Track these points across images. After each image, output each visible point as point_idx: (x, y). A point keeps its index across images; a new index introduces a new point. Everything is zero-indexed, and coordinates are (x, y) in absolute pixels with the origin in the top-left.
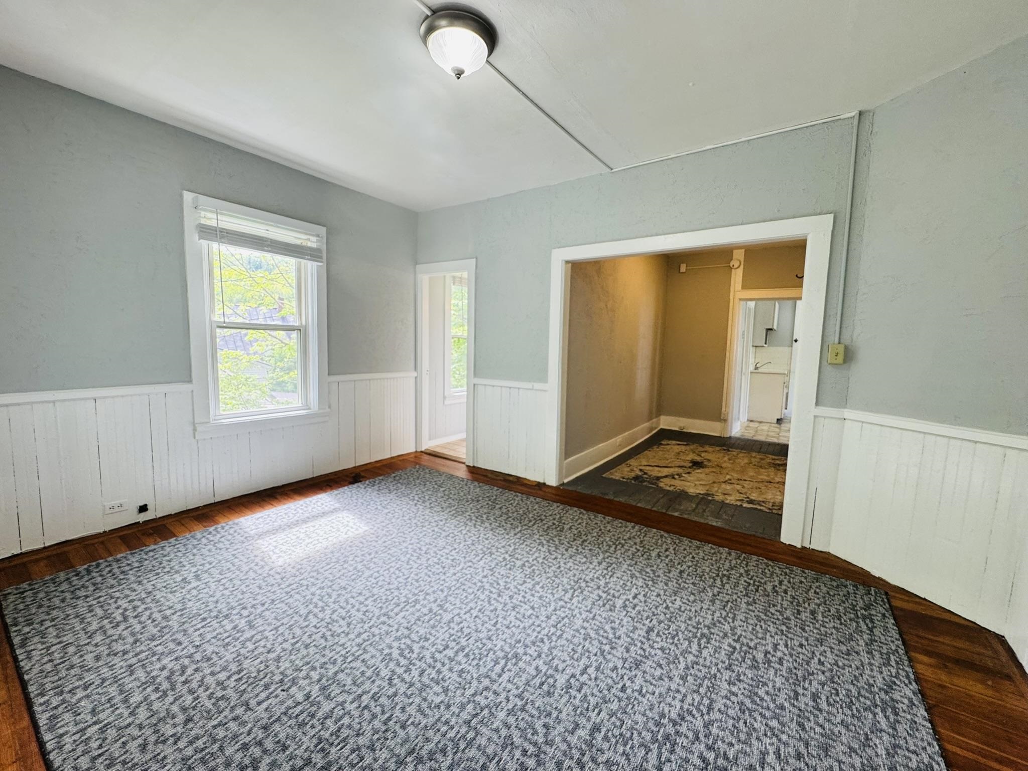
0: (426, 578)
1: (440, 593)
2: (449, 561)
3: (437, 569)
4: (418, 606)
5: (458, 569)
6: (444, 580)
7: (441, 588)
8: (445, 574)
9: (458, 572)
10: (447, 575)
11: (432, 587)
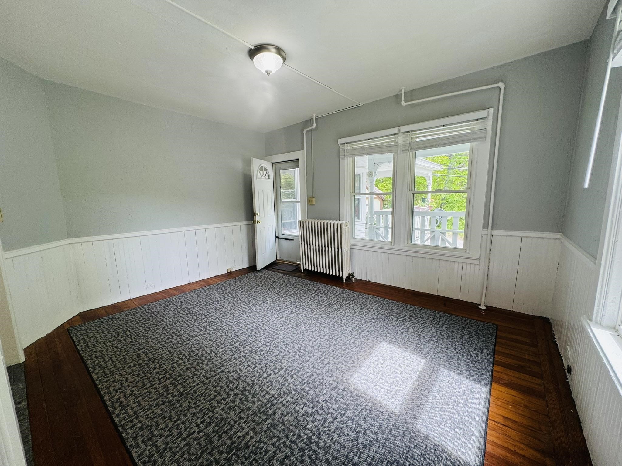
0: (293, 335)
1: (286, 328)
2: (280, 346)
3: (288, 341)
4: (296, 322)
5: (276, 341)
6: (284, 334)
7: (285, 330)
8: (283, 338)
9: (275, 339)
10: (282, 337)
11: (290, 331)
